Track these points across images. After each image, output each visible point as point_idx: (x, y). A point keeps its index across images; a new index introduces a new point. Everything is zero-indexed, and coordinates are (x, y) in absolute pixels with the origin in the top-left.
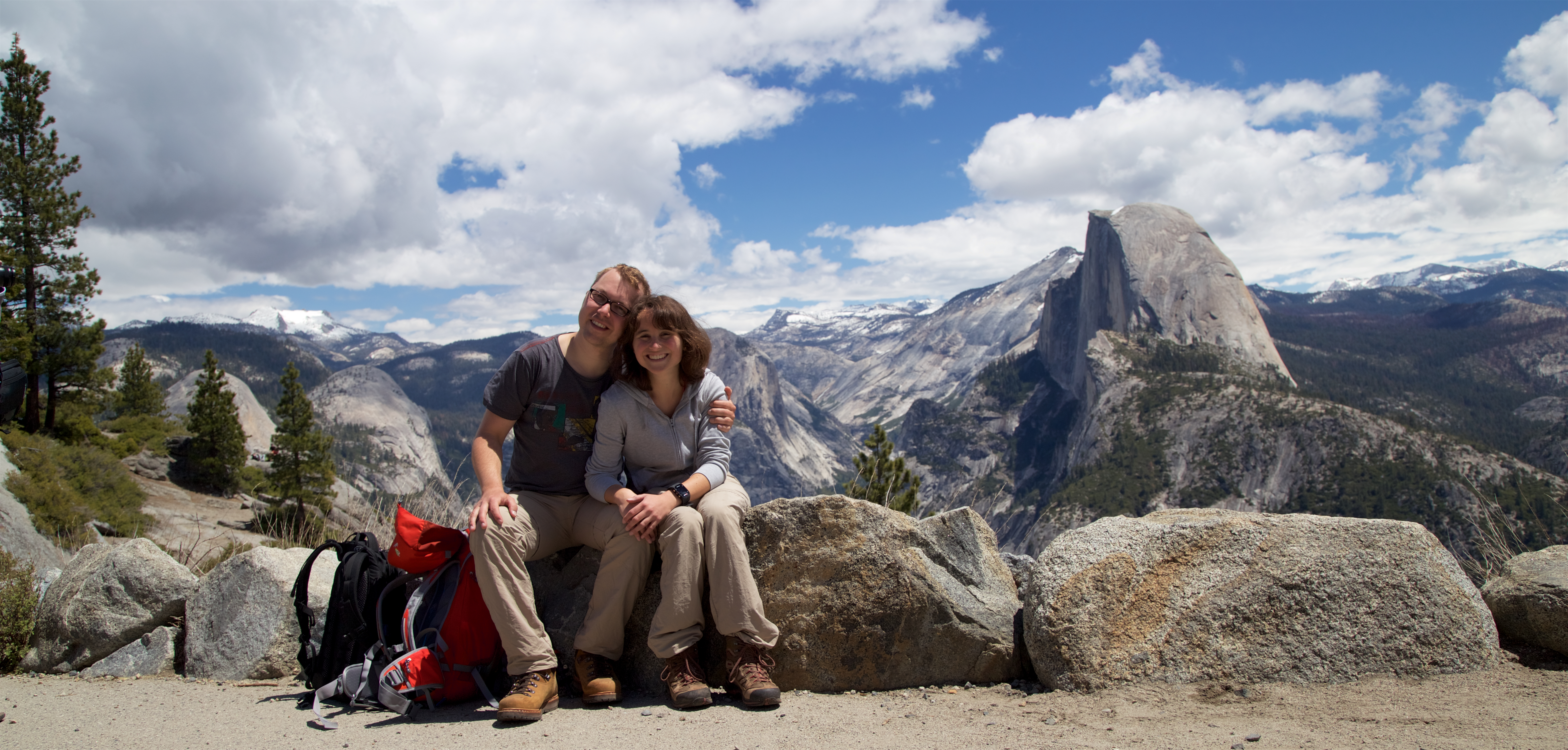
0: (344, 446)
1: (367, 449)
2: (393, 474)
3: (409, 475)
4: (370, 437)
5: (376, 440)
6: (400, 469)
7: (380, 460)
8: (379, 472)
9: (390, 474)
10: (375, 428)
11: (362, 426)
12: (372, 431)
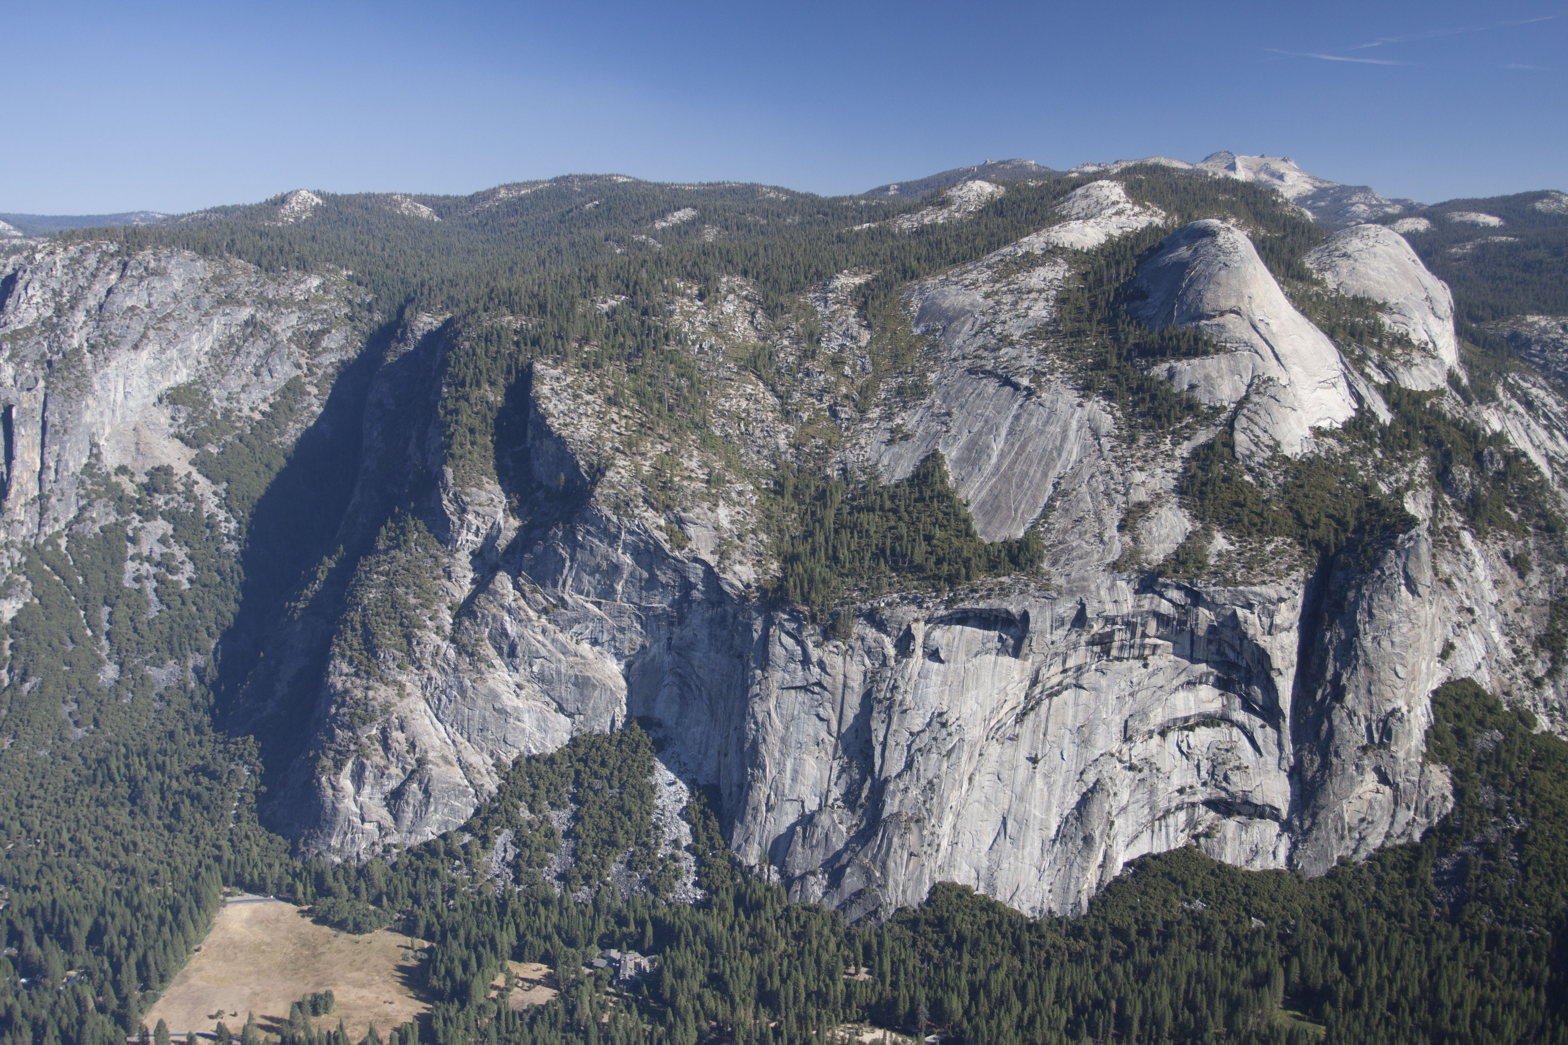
0: (1353, 324)
1: (1376, 329)
2: (1409, 364)
3: (1427, 367)
4: (1379, 314)
5: (1386, 319)
6: (1417, 357)
7: (1392, 345)
8: (1391, 359)
9: (1405, 364)
10: (1385, 303)
11: (1369, 299)
12: (1383, 307)
